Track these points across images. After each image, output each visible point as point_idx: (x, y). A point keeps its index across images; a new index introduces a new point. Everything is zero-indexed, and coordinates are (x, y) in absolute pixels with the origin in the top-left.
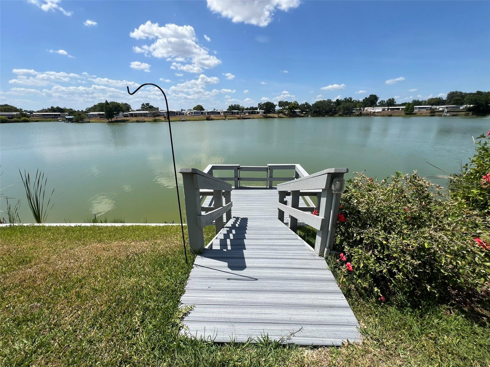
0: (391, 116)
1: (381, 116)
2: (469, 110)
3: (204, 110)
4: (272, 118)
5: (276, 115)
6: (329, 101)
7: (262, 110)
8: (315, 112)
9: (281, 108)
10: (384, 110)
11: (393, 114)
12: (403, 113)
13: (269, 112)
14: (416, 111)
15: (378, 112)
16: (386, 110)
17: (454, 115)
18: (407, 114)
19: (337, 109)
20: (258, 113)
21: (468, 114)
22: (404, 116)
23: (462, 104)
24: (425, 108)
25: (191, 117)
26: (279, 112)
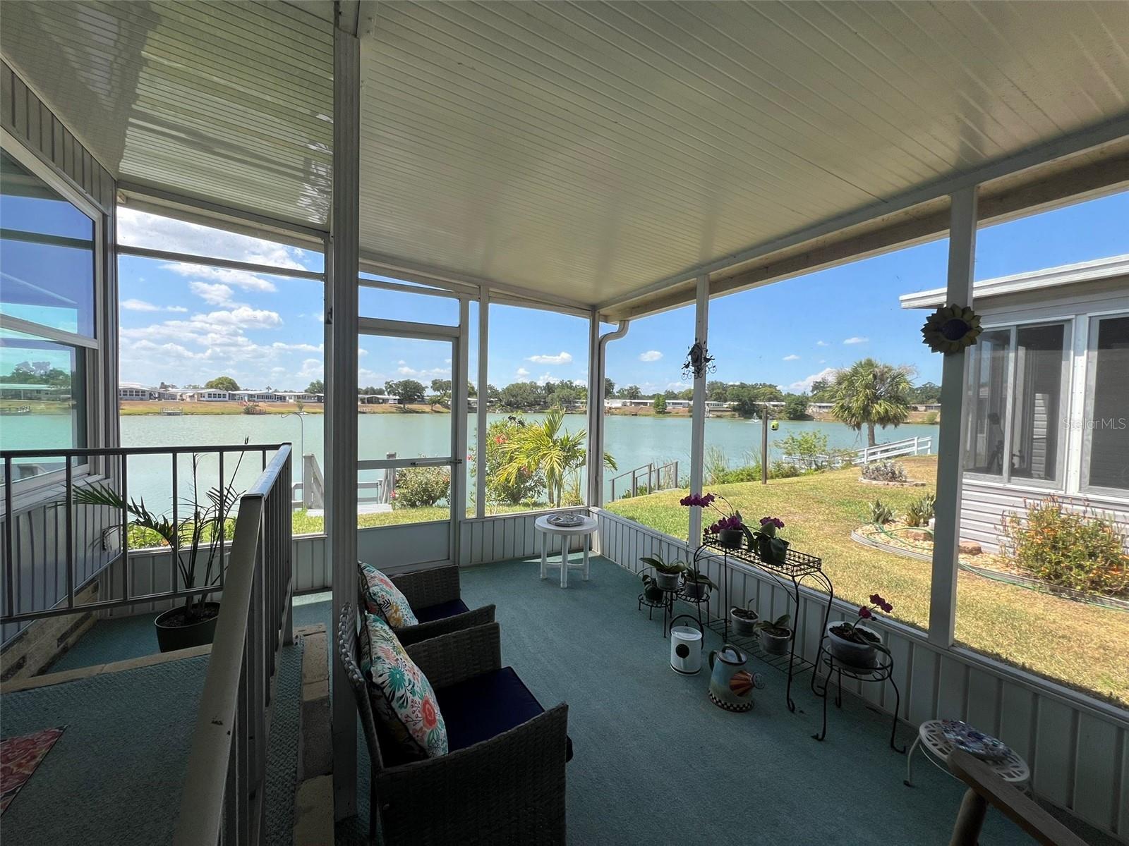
0: (636, 415)
1: (622, 415)
2: (734, 409)
3: (237, 388)
4: (417, 412)
5: (427, 408)
6: (534, 387)
7: (395, 395)
8: (509, 404)
9: (439, 394)
10: (624, 405)
11: (640, 412)
12: (653, 412)
13: (412, 401)
14: (669, 408)
15: (616, 408)
16: (628, 404)
17: (718, 417)
18: (659, 413)
19: (548, 399)
20: (385, 401)
21: (734, 415)
22: (654, 416)
23: (725, 401)
24: (681, 404)
25: (199, 405)
26: (434, 402)
